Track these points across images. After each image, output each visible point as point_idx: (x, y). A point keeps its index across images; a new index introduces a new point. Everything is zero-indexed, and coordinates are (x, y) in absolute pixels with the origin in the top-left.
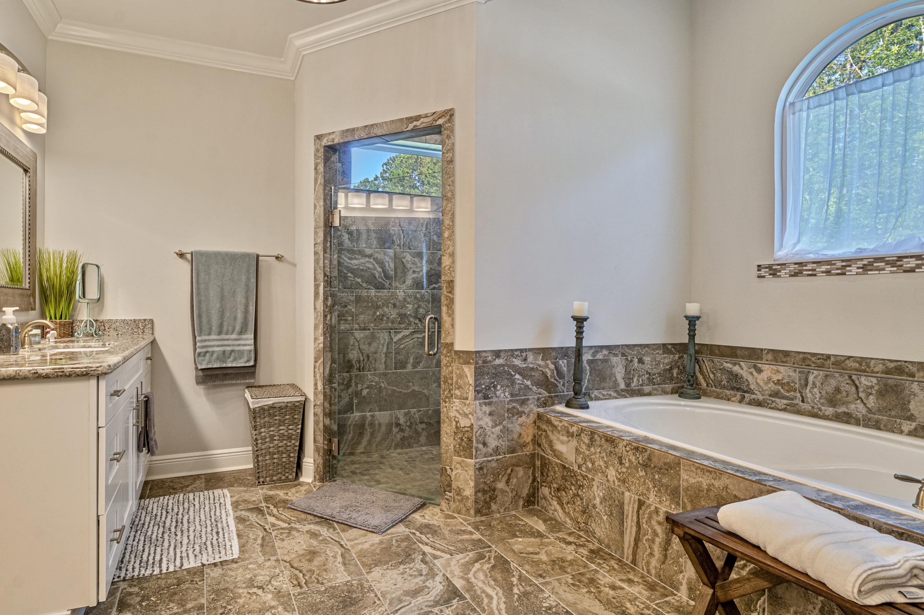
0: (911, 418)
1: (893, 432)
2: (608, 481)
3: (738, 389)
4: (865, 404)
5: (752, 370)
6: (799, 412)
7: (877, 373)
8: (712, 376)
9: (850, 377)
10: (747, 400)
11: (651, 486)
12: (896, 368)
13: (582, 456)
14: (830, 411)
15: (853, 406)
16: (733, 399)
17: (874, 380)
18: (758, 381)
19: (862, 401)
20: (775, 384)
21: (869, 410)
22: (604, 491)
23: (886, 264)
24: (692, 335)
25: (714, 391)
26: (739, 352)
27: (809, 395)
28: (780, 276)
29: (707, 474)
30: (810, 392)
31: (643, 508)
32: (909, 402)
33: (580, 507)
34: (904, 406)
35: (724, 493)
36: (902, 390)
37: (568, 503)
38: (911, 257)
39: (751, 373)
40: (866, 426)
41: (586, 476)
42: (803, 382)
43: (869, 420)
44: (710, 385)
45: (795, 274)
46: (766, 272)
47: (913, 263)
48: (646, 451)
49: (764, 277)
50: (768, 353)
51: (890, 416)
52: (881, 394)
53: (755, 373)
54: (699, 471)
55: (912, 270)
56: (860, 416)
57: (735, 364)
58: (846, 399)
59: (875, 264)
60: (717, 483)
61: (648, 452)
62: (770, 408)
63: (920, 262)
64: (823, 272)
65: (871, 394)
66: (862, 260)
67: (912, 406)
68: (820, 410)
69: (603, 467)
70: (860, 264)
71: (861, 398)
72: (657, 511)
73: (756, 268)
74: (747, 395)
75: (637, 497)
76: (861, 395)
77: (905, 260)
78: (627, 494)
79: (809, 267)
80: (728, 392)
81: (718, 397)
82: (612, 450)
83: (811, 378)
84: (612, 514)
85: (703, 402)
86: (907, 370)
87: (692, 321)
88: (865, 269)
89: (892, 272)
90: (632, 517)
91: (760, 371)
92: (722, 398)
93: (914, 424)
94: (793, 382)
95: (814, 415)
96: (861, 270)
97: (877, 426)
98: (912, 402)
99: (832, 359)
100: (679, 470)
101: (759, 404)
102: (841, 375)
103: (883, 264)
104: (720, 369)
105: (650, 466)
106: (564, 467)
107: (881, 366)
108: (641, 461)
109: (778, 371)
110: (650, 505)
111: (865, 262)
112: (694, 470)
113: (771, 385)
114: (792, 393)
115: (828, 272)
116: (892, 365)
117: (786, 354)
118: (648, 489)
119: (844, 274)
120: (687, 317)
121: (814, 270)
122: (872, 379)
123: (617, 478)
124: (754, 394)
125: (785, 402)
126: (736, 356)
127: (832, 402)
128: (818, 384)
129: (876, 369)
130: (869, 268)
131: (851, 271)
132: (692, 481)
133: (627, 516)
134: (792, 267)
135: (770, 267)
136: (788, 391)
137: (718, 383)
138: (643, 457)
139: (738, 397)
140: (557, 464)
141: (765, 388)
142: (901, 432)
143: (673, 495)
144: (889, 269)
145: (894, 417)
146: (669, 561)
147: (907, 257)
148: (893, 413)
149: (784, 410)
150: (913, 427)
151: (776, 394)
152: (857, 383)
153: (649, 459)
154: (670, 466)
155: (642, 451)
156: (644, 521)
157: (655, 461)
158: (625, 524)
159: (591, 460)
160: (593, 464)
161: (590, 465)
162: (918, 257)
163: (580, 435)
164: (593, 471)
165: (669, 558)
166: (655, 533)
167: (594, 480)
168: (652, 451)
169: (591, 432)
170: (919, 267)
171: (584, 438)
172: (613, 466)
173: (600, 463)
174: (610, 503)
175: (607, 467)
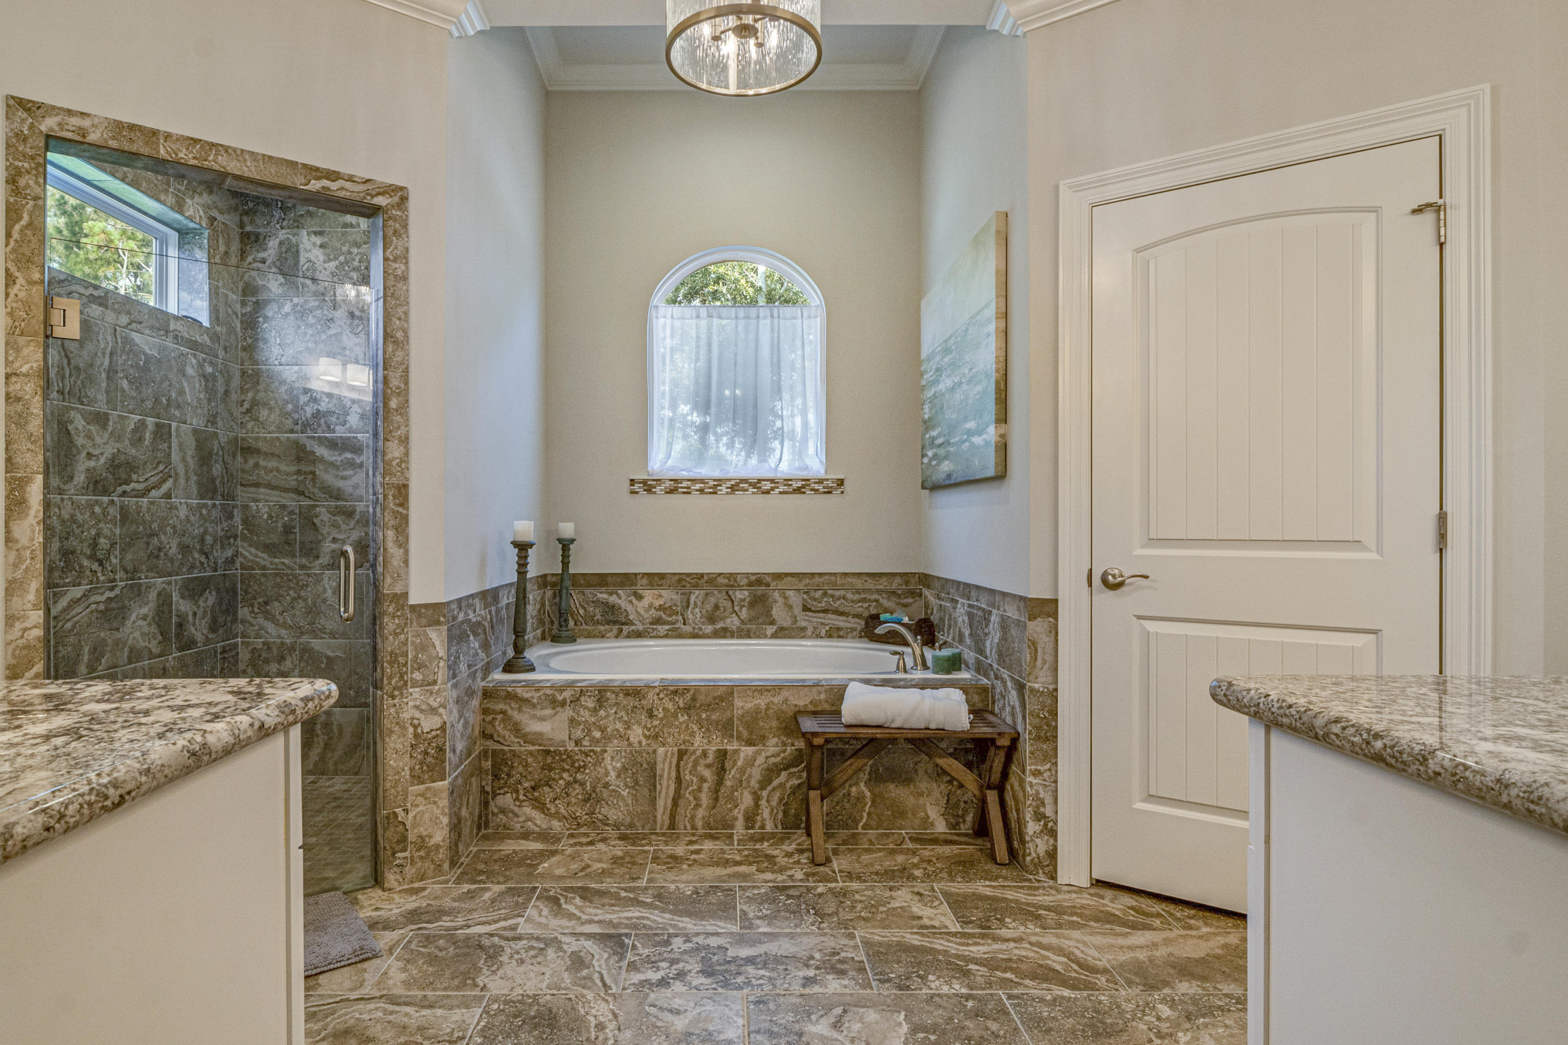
0: (772, 623)
1: (760, 637)
2: (630, 745)
3: (615, 623)
4: (739, 616)
5: (633, 598)
6: (681, 636)
7: (743, 586)
8: (581, 611)
9: (727, 593)
10: (625, 633)
11: (696, 729)
12: (757, 580)
13: (582, 727)
14: (709, 629)
15: (729, 620)
16: (608, 635)
17: (746, 593)
18: (638, 609)
19: (737, 614)
20: (657, 610)
21: (742, 622)
22: (623, 760)
23: (750, 486)
24: (565, 564)
25: (584, 630)
26: (609, 579)
27: (690, 616)
28: (655, 493)
29: (766, 693)
30: (692, 613)
31: (685, 758)
32: (772, 608)
33: (580, 797)
34: (768, 613)
35: (784, 706)
37: (555, 799)
38: (768, 480)
39: (631, 602)
40: (740, 637)
41: (593, 751)
42: (684, 604)
43: (742, 630)
44: (579, 623)
45: (671, 491)
46: (639, 488)
47: (767, 486)
48: (688, 691)
49: (637, 493)
50: (643, 577)
51: (758, 624)
52: (752, 605)
53: (635, 601)
54: (756, 693)
55: (768, 492)
56: (734, 628)
57: (611, 594)
58: (723, 614)
59: (741, 485)
60: (776, 700)
61: (691, 693)
62: (651, 637)
63: (773, 485)
64: (697, 490)
65: (744, 606)
66: (730, 480)
67: (773, 612)
68: (700, 629)
69: (621, 730)
70: (729, 484)
71: (735, 611)
72: (705, 754)
73: (628, 482)
74: (624, 627)
75: (676, 749)
76: (736, 608)
77: (763, 483)
78: (661, 751)
79: (685, 484)
80: (602, 628)
81: (590, 636)
82: (637, 704)
83: (693, 598)
84: (637, 783)
85: (579, 644)
86: (765, 581)
87: (566, 545)
88: (734, 489)
89: (753, 493)
90: (669, 773)
91: (640, 598)
92: (594, 637)
93: (775, 627)
94: (675, 605)
95: (695, 636)
96: (730, 490)
97: (748, 636)
98: (774, 609)
99: (706, 577)
100: (733, 700)
101: (639, 635)
102: (720, 591)
103: (747, 485)
104: (593, 602)
105: (695, 706)
106: (548, 752)
107: (746, 579)
108: (681, 705)
109: (660, 596)
110: (695, 751)
111: (733, 483)
112: (751, 694)
113: (653, 611)
114: (674, 617)
115: (701, 491)
116: (753, 578)
117: (662, 576)
118: (692, 734)
119: (715, 493)
120: (560, 540)
121: (689, 488)
122: (744, 592)
123: (645, 736)
124: (633, 624)
125: (667, 627)
126: (607, 585)
127: (711, 619)
128: (699, 603)
129: (742, 583)
130: (736, 488)
131: (721, 490)
132: (749, 706)
133: (661, 776)
134: (668, 484)
135: (644, 482)
136: (670, 616)
137: (590, 619)
138: (684, 700)
139: (615, 632)
140: (531, 753)
141: (646, 616)
142: (766, 637)
143: (725, 728)
144: (752, 490)
145: (762, 624)
147: (764, 480)
148: (760, 621)
149: (666, 636)
150: (774, 630)
151: (657, 621)
152: (733, 597)
153: (694, 699)
154: (721, 699)
155: (683, 693)
156: (687, 772)
157: (701, 698)
158: (658, 787)
159: (600, 727)
160: (603, 732)
161: (597, 734)
162: (772, 481)
163: (578, 699)
164: (603, 741)
165: (721, 799)
166: (703, 780)
167: (606, 751)
168: (697, 689)
169: (600, 691)
170: (772, 489)
171: (586, 701)
172: (639, 723)
173: (617, 727)
174: (634, 770)
175: (629, 728)
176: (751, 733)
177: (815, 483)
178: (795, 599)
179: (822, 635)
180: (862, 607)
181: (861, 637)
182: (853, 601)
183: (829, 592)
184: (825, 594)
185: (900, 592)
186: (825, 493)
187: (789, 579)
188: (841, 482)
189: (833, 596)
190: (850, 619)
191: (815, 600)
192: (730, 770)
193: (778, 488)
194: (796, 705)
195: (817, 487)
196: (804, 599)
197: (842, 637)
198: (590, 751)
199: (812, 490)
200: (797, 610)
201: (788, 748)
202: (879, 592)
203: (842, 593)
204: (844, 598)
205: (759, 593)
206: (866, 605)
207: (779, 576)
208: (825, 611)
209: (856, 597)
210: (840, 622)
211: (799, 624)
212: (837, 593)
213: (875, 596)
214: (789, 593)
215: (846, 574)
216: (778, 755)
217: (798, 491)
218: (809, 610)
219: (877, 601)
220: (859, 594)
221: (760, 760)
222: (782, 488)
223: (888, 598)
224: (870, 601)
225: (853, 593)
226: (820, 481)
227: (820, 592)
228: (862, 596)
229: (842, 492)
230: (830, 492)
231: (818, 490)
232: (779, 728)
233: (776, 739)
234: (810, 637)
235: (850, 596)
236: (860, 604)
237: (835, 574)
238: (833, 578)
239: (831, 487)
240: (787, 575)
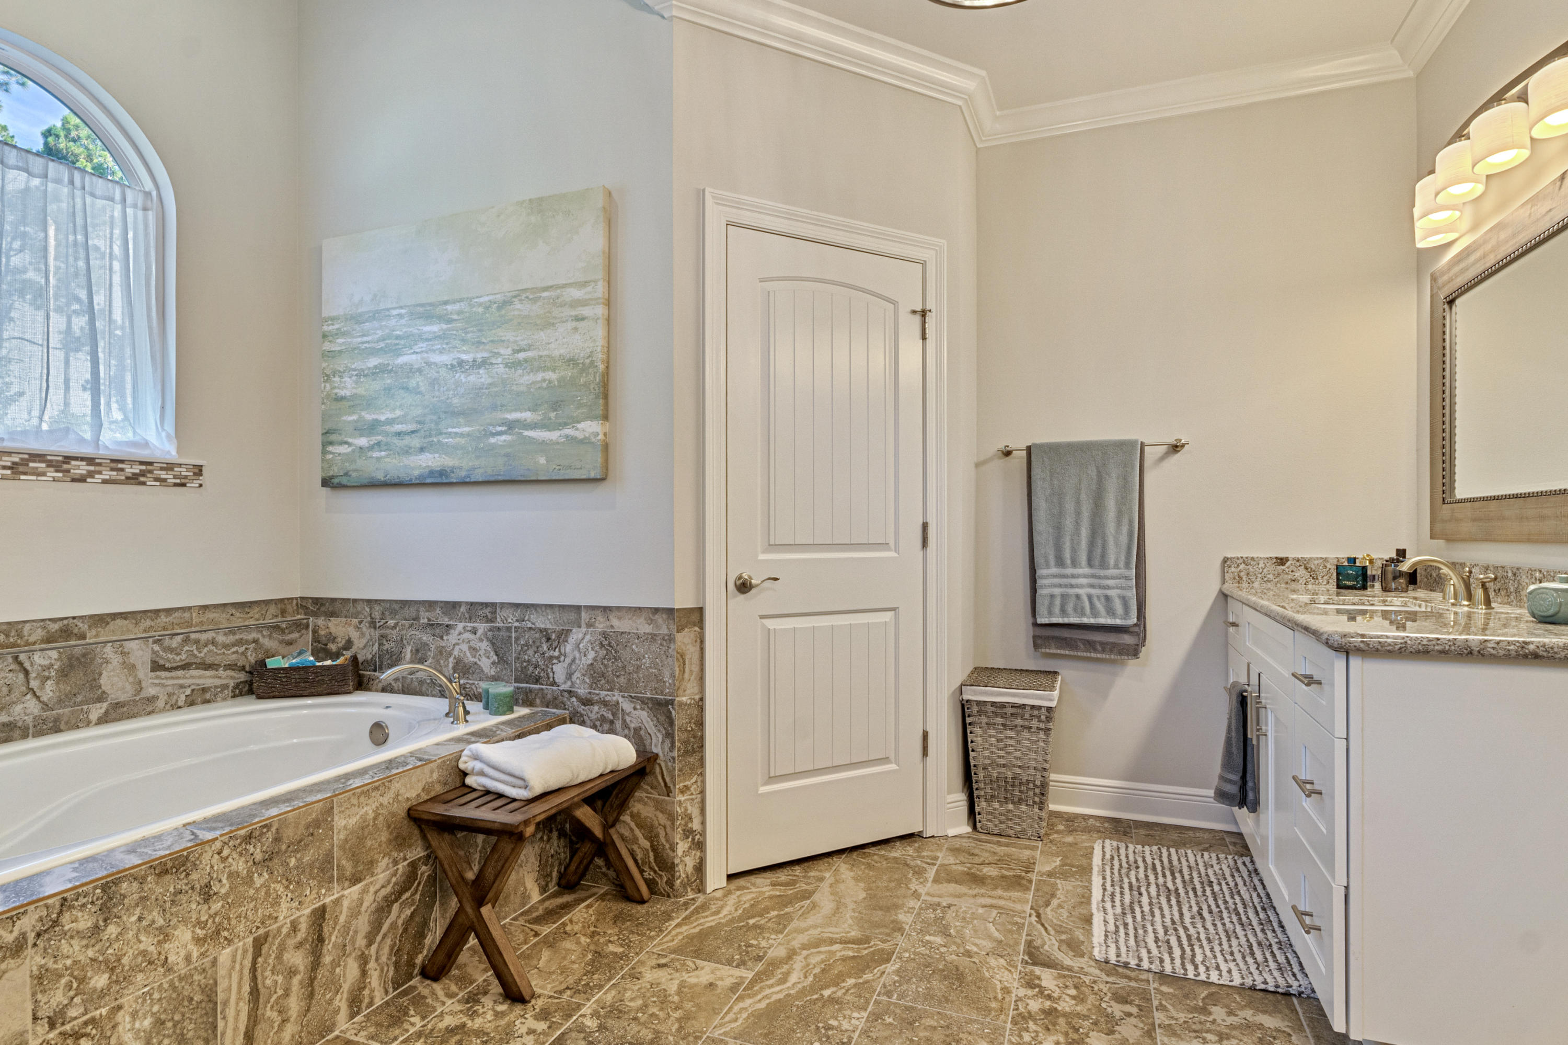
0: (101, 699)
1: (78, 727)
2: (169, 970)
4: (38, 698)
7: (34, 643)
9: (16, 658)
11: (280, 890)
12: (61, 630)
13: (63, 981)
15: (18, 708)
17: (54, 655)
19: (34, 694)
21: (46, 706)
22: (155, 1009)
23: (48, 466)
29: (374, 794)
31: (265, 949)
32: (100, 674)
34: (94, 684)
35: (398, 804)
36: (92, 660)
38: (82, 459)
40: (39, 733)
43: (43, 721)
47: (82, 469)
51: (75, 704)
52: (64, 674)
54: (362, 799)
55: (82, 479)
56: (29, 720)
58: (8, 698)
59: (31, 465)
61: (274, 829)
63: (92, 468)
65: (48, 678)
66: (9, 453)
67: (103, 679)
69: (152, 949)
70: (7, 460)
71: (32, 689)
72: (294, 928)
75: (250, 940)
76: (34, 684)
77: (73, 463)
78: (225, 955)
82: (181, 885)
86: (76, 631)
89: (56, 480)
90: (239, 990)
93: (105, 705)
96: (9, 472)
97: (56, 728)
98: (105, 674)
100: (333, 820)
103: (43, 465)
105: (280, 850)
107: (40, 630)
108: (259, 858)
110: (279, 930)
111: (16, 459)
112: (354, 801)
116: (55, 627)
118: (276, 903)
122: (50, 653)
123: (197, 941)
129: (32, 639)
130: (21, 469)
132: (353, 821)
133: (225, 1003)
138: (263, 846)
142: (88, 724)
143: (323, 871)
144: (52, 474)
145: (81, 703)
146: (319, 992)
148: (79, 698)
150: (103, 711)
152: (27, 665)
153: (277, 840)
154: (317, 824)
155: (262, 834)
156: (268, 973)
157: (289, 834)
158: (221, 1024)
159: (107, 962)
160: (113, 970)
161: (100, 981)
162: (90, 461)
163: (56, 923)
164: (115, 988)
165: (317, 991)
166: (292, 972)
167: (120, 1008)
168: (283, 821)
169: (105, 888)
170: (91, 474)
171: (75, 921)
172: (185, 921)
173: (142, 947)
174: (177, 1017)
175: (167, 938)
176: (356, 863)
177: (162, 469)
178: (140, 653)
179: (180, 703)
180: (237, 652)
181: (233, 697)
182: (226, 646)
183: (193, 636)
184: (186, 640)
185: (284, 626)
186: (176, 485)
187: (119, 622)
188: (198, 471)
189: (197, 642)
190: (221, 672)
191: (170, 650)
192: (330, 936)
193: (100, 473)
194: (408, 799)
195: (163, 474)
196: (154, 652)
197: (208, 701)
198: (86, 1023)
199: (156, 479)
200: (144, 671)
201: (400, 866)
202: (259, 628)
203: (210, 635)
204: (213, 642)
205: (78, 651)
206: (243, 649)
207: (101, 620)
208: (186, 666)
209: (231, 639)
210: (207, 679)
211: (144, 694)
212: (204, 637)
213: (254, 635)
214: (130, 645)
215: (205, 608)
216: (389, 882)
217: (134, 479)
218: (163, 668)
219: (255, 641)
220: (234, 634)
221: (369, 899)
222: (107, 474)
223: (270, 637)
224: (248, 642)
225: (225, 634)
226: (169, 467)
227: (179, 638)
228: (237, 637)
229: (201, 485)
230: (183, 485)
231: (165, 480)
232: (390, 841)
233: (386, 860)
234: (163, 710)
235: (221, 638)
236: (234, 649)
237: (190, 608)
238: (187, 615)
239: (186, 477)
240: (114, 616)
